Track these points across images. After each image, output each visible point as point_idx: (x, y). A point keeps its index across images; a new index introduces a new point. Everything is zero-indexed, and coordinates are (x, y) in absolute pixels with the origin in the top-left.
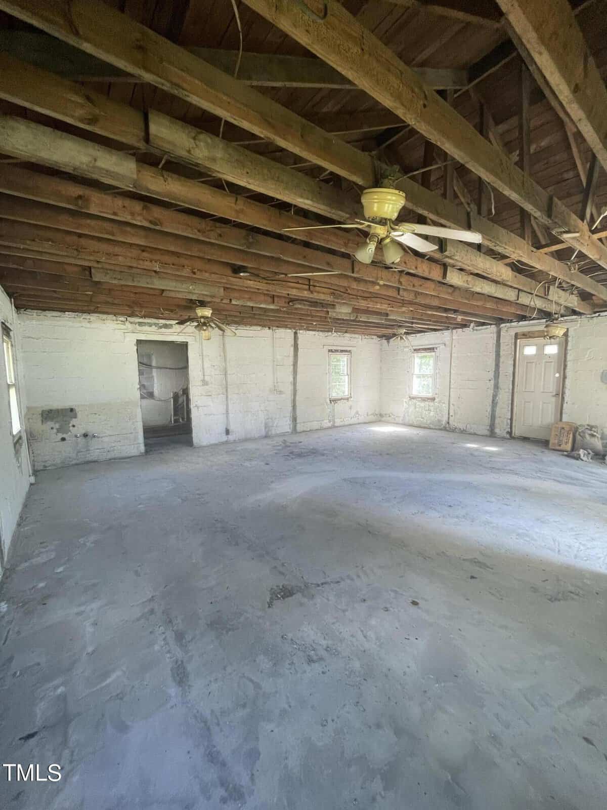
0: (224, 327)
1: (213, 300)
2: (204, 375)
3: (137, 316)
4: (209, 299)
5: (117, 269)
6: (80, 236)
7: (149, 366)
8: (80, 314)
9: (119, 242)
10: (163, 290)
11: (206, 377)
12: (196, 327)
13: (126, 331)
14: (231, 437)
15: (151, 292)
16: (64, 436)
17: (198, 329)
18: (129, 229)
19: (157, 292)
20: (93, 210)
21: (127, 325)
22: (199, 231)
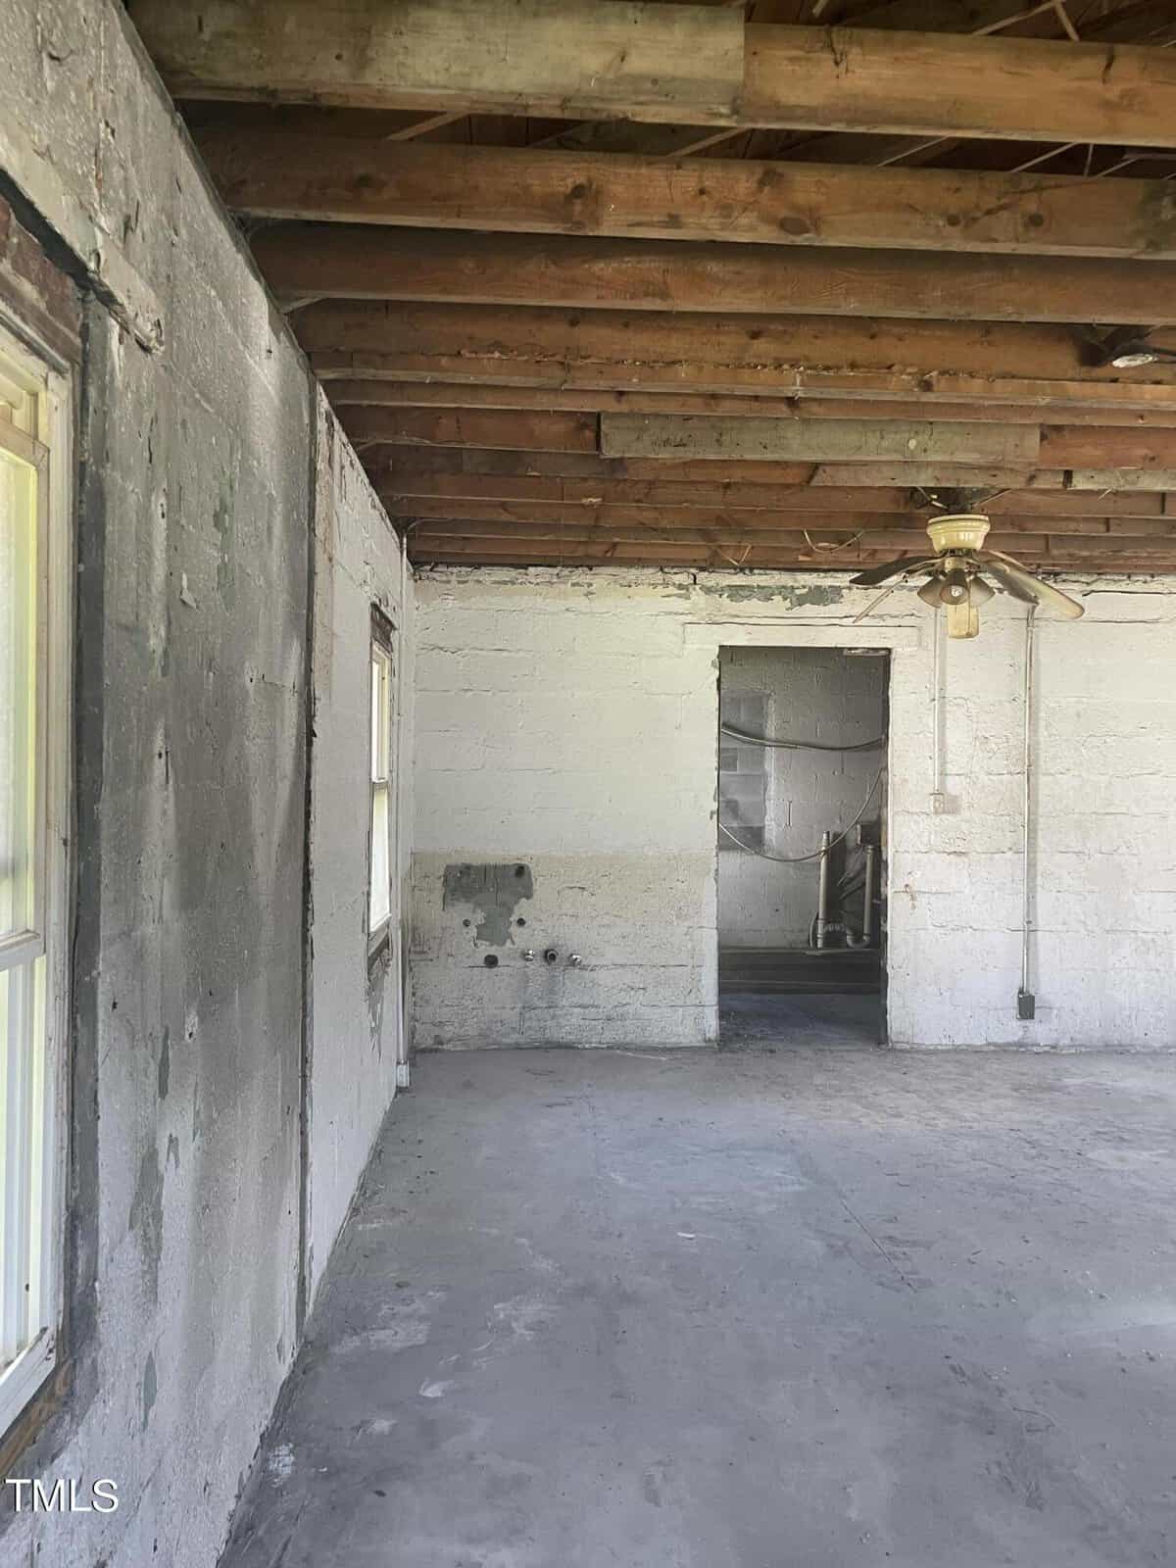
0: (1033, 584)
1: (993, 482)
2: (943, 774)
3: (727, 566)
4: (976, 482)
5: (670, 407)
6: (576, 317)
7: (757, 736)
8: (566, 571)
9: (683, 315)
10: (815, 467)
11: (950, 782)
12: (923, 591)
13: (689, 618)
14: (1040, 1031)
15: (776, 476)
16: (493, 950)
17: (929, 597)
18: (714, 267)
19: (792, 477)
20: (612, 225)
21: (694, 597)
22: (953, 221)
